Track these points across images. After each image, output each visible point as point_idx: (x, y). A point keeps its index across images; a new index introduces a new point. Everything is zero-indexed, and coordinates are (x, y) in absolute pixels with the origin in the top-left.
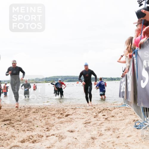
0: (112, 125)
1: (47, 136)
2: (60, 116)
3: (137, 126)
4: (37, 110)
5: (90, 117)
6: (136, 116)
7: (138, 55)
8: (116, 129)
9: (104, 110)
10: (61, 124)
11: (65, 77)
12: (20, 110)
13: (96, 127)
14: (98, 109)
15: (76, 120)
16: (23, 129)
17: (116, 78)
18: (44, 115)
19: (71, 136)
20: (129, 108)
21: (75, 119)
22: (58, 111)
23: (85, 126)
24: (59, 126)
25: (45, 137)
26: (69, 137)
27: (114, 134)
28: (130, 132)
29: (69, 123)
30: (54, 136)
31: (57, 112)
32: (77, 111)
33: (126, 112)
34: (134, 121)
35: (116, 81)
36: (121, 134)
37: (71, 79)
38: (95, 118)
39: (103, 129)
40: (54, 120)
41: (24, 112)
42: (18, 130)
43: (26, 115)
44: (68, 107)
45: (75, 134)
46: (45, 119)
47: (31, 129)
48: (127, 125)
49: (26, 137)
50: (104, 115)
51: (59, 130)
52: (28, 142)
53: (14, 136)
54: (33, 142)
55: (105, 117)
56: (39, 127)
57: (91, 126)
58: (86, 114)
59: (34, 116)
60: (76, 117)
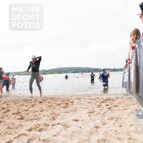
0: (114, 114)
1: (53, 125)
2: (65, 106)
3: (139, 116)
4: (43, 100)
5: (93, 107)
6: (138, 106)
7: (141, 46)
8: (118, 118)
9: (108, 100)
10: (67, 114)
11: (69, 69)
12: (27, 100)
13: (99, 117)
14: (102, 99)
15: (81, 109)
17: (119, 69)
18: (50, 105)
19: (76, 125)
20: (131, 98)
21: (79, 109)
22: (63, 101)
23: (88, 116)
24: (64, 116)
25: (50, 126)
26: (74, 125)
27: (117, 123)
28: (132, 121)
29: (74, 112)
30: (59, 125)
31: (62, 102)
32: (81, 100)
33: (128, 101)
34: (136, 110)
35: (119, 71)
36: (123, 123)
37: (76, 70)
38: (98, 107)
39: (106, 118)
40: (60, 110)
41: (31, 103)
43: (33, 105)
44: (73, 97)
45: (79, 123)
46: (51, 109)
47: (37, 118)
48: (130, 115)
49: (33, 126)
50: (107, 105)
51: (64, 119)
52: (35, 131)
53: (21, 125)
54: (40, 131)
55: (109, 107)
56: (45, 116)
57: (94, 115)
58: (90, 103)
59: (40, 105)
60: (80, 107)
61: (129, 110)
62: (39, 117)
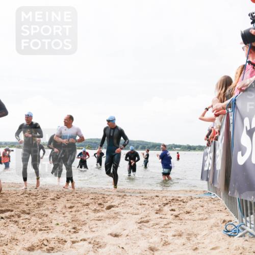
0: (185, 227)
1: (74, 242)
2: (98, 209)
3: (228, 231)
4: (58, 195)
5: (148, 212)
6: (227, 214)
7: (237, 108)
8: (192, 234)
9: (174, 201)
10: (97, 222)
12: (30, 194)
13: (158, 230)
14: (164, 199)
15: (125, 215)
16: (33, 227)
17: (197, 146)
18: (70, 205)
19: (115, 243)
20: (216, 199)
21: (122, 214)
22: (95, 199)
23: (138, 228)
24: (95, 226)
25: (69, 244)
26: (111, 244)
27: (189, 243)
28: (216, 241)
29: (113, 220)
30: (85, 242)
31: (93, 200)
32: (127, 199)
33: (211, 205)
34: (224, 221)
35: (197, 151)
36: (200, 243)
38: (156, 213)
39: (170, 234)
40: (87, 214)
41: (36, 199)
42: (24, 228)
43: (38, 204)
45: (121, 241)
46: (71, 212)
47: (46, 227)
48: (212, 229)
49: (38, 241)
50: (172, 210)
51: (94, 231)
52: (39, 251)
53: (16, 238)
54: (49, 251)
55: (176, 213)
56: (60, 225)
57: (149, 228)
58: (143, 206)
60: (125, 211)
61: (212, 221)
62: (49, 225)
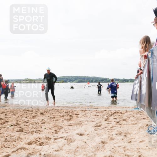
0: (123, 129)
1: (55, 139)
3: (150, 131)
4: (45, 111)
5: (100, 120)
6: (149, 121)
7: (154, 55)
8: (127, 133)
9: (116, 113)
10: (70, 127)
11: (75, 78)
12: (28, 111)
13: (106, 131)
14: (110, 112)
15: (86, 122)
17: (129, 79)
18: (52, 117)
19: (81, 139)
20: (142, 112)
21: (84, 122)
22: (67, 113)
23: (95, 130)
24: (68, 129)
25: (52, 140)
26: (78, 140)
27: (126, 139)
28: (142, 137)
29: (79, 125)
30: (62, 139)
31: (66, 114)
32: (87, 113)
33: (139, 115)
34: (147, 125)
35: (129, 82)
36: (132, 138)
37: (81, 80)
38: (105, 121)
39: (114, 133)
40: (63, 122)
41: (32, 114)
43: (33, 117)
44: (78, 109)
45: (84, 138)
46: (53, 121)
47: (38, 130)
48: (140, 130)
49: (33, 139)
50: (115, 119)
51: (68, 132)
52: (35, 145)
53: (20, 137)
54: (41, 145)
55: (117, 120)
56: (47, 129)
57: (101, 130)
58: (97, 116)
59: (42, 117)
60: (86, 120)
61: (140, 125)
62: (40, 129)
